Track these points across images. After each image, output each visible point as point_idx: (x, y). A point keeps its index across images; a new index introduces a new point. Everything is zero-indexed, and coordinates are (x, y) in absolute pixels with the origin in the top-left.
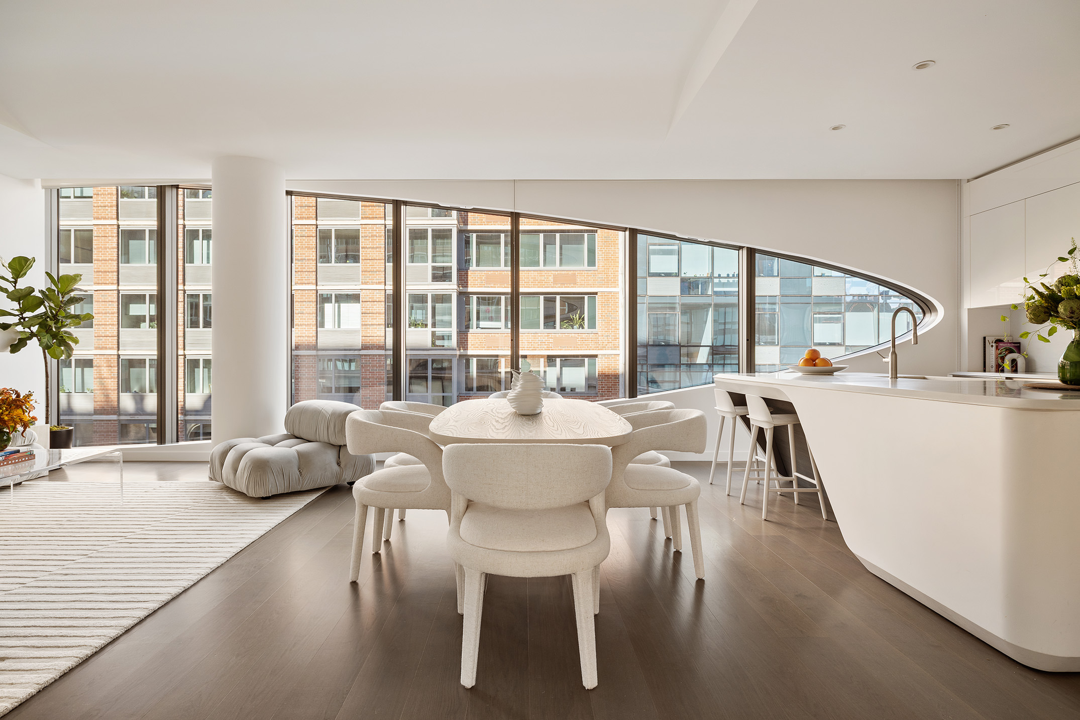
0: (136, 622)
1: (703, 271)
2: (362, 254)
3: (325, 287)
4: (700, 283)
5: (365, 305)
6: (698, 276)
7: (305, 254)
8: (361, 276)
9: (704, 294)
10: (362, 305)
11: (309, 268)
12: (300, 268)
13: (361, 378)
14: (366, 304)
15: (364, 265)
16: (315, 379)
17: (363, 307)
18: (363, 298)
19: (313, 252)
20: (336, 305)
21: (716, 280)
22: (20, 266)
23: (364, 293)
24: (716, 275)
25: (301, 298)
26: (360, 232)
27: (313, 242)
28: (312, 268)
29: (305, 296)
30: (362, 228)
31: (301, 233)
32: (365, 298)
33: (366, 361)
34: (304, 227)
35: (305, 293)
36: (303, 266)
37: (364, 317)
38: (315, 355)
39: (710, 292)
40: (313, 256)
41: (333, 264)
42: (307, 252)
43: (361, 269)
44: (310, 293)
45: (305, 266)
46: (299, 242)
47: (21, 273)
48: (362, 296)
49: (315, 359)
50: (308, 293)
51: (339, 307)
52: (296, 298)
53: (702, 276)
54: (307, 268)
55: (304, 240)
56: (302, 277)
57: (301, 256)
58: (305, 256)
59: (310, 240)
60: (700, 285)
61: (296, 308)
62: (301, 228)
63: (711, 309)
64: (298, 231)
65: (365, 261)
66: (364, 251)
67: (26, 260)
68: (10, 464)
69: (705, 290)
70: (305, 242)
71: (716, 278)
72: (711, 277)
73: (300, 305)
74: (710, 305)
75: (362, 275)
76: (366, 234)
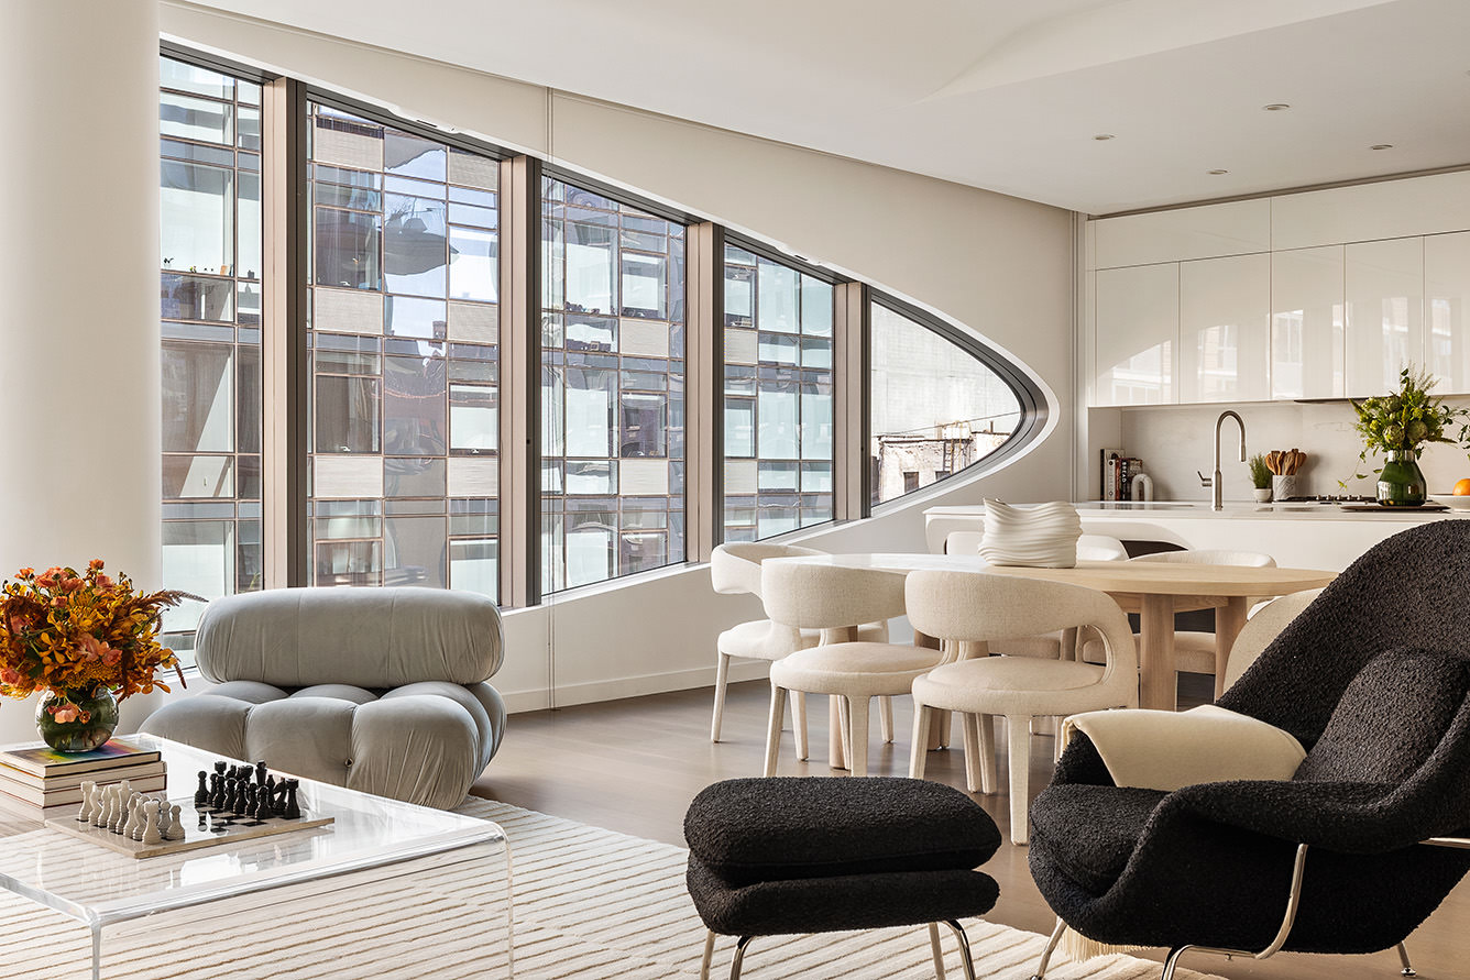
1: (210, 260)
4: (203, 291)
6: (200, 270)
9: (213, 320)
21: (241, 287)
24: (242, 273)
39: (227, 315)
53: (209, 272)
60: (203, 297)
63: (230, 360)
69: (214, 307)
71: (241, 280)
72: (232, 279)
74: (228, 348)
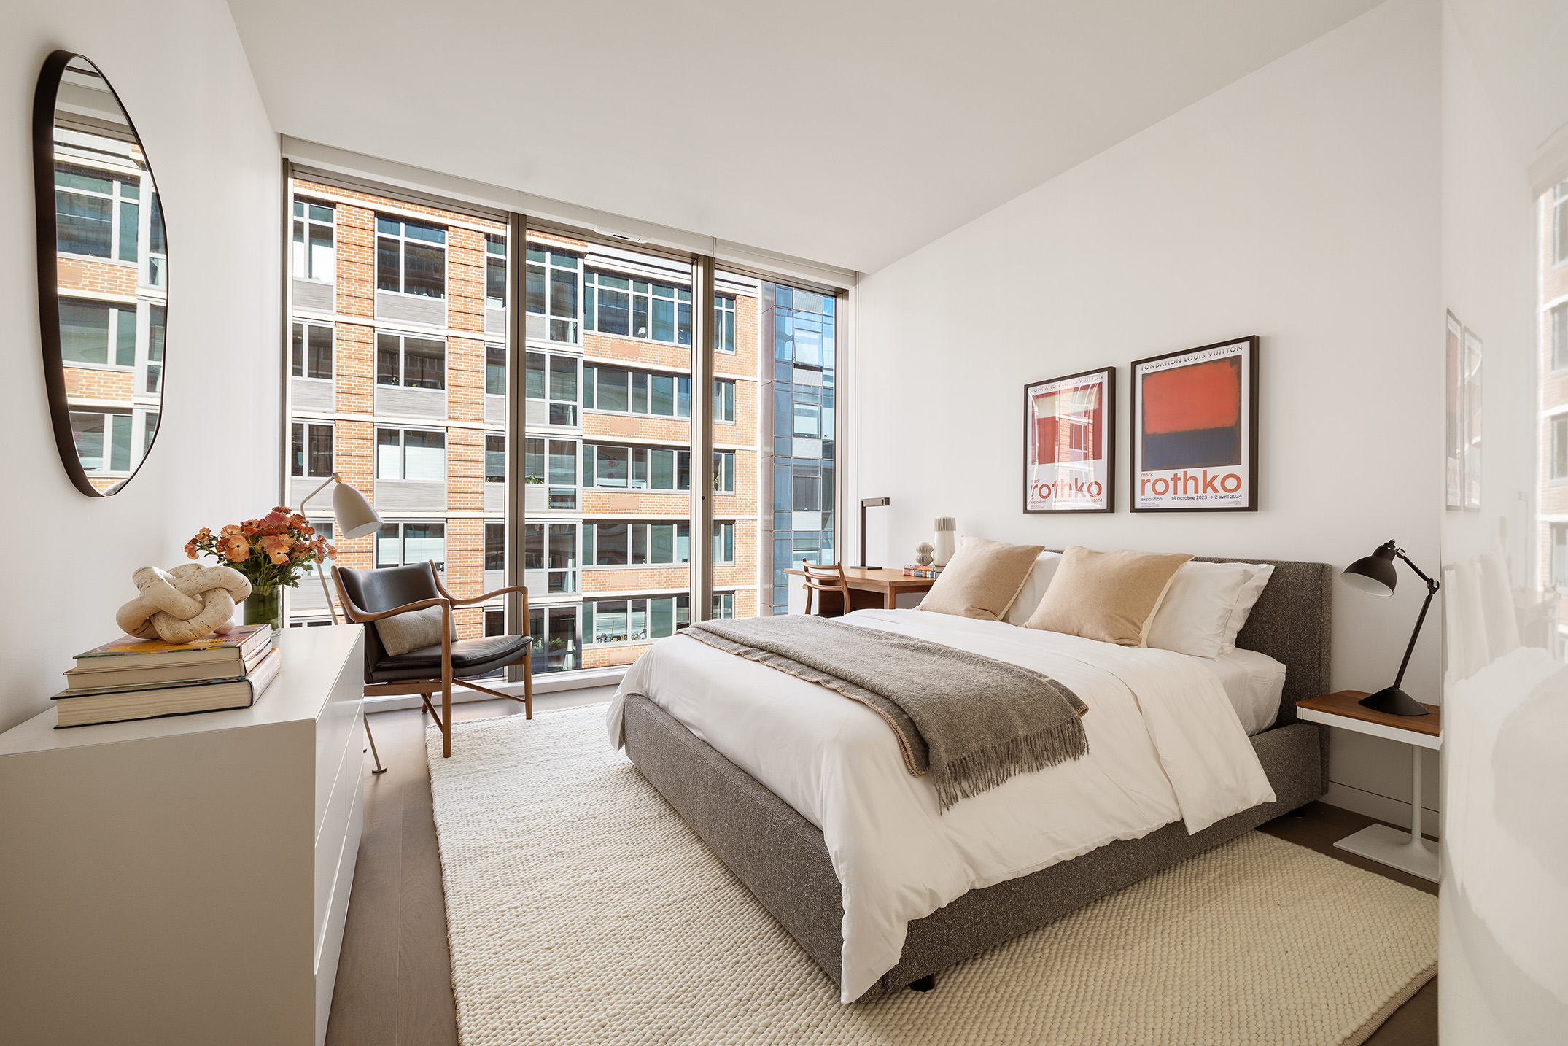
2: (448, 377)
3: (388, 419)
7: (354, 368)
10: (449, 449)
11: (362, 389)
12: (344, 388)
14: (452, 448)
15: (451, 393)
17: (452, 452)
18: (451, 439)
19: (367, 366)
20: (407, 447)
23: (450, 433)
25: (345, 433)
26: (446, 346)
27: (368, 351)
28: (367, 390)
29: (353, 430)
30: (448, 341)
31: (349, 336)
32: (454, 439)
35: (353, 426)
36: (350, 385)
37: (451, 465)
40: (368, 372)
41: (401, 386)
42: (358, 364)
43: (446, 398)
44: (363, 426)
45: (355, 385)
46: (345, 349)
48: (448, 436)
50: (359, 426)
51: (408, 452)
52: (336, 432)
54: (359, 389)
55: (354, 346)
56: (349, 402)
57: (348, 371)
58: (354, 371)
59: (363, 348)
62: (349, 329)
65: (453, 388)
66: (452, 374)
70: (355, 350)
73: (343, 443)
75: (448, 406)
76: (456, 351)
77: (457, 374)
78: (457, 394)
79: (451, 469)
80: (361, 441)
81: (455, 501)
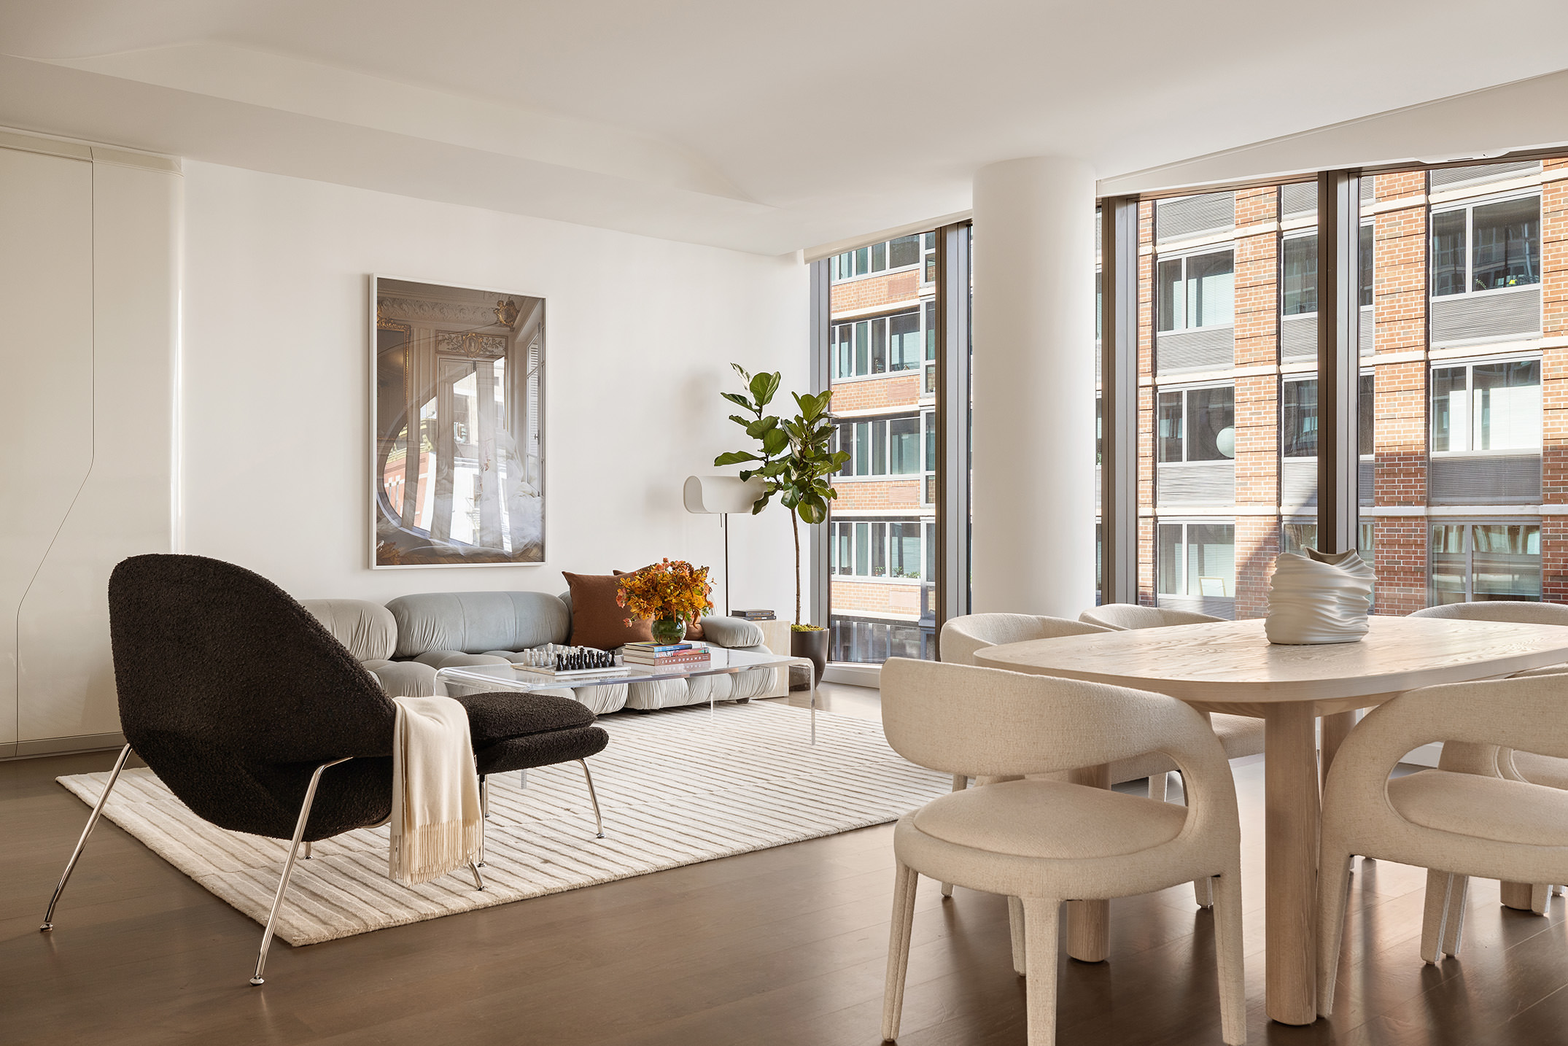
0: (673, 866)
2: (1546, 258)
3: (1446, 353)
5: (1552, 388)
7: (1400, 278)
8: (1542, 314)
10: (1545, 389)
11: (1409, 311)
12: (1388, 313)
13: (1542, 576)
14: (1557, 384)
15: (1550, 287)
16: (1422, 573)
17: (1550, 394)
18: (1550, 370)
19: (1419, 270)
20: (1479, 392)
22: (764, 386)
23: (1550, 358)
25: (1390, 384)
26: (1542, 202)
27: (1419, 247)
28: (1416, 310)
29: (1399, 377)
30: (1545, 192)
31: (1391, 230)
32: (1555, 370)
33: (1557, 531)
34: (1396, 215)
35: (1399, 372)
36: (1394, 307)
37: (1550, 418)
38: (1422, 517)
40: (1419, 281)
41: (1469, 293)
42: (1403, 273)
43: (1542, 297)
44: (1411, 370)
45: (1400, 307)
46: (1386, 253)
47: (766, 397)
48: (1546, 364)
49: (1423, 525)
50: (1407, 371)
51: (1486, 399)
52: (1378, 384)
54: (1405, 311)
55: (1396, 246)
56: (1392, 335)
57: (1390, 285)
58: (1399, 284)
59: (1413, 244)
61: (1378, 406)
62: (1391, 220)
64: (1383, 226)
65: (1555, 276)
66: (1550, 251)
67: (767, 376)
68: (680, 663)
70: (1400, 251)
73: (1388, 400)
75: (1546, 311)
76: (1557, 207)
77: (1558, 250)
78: (1558, 286)
79: (1549, 427)
80: (1408, 394)
81: (1557, 484)
